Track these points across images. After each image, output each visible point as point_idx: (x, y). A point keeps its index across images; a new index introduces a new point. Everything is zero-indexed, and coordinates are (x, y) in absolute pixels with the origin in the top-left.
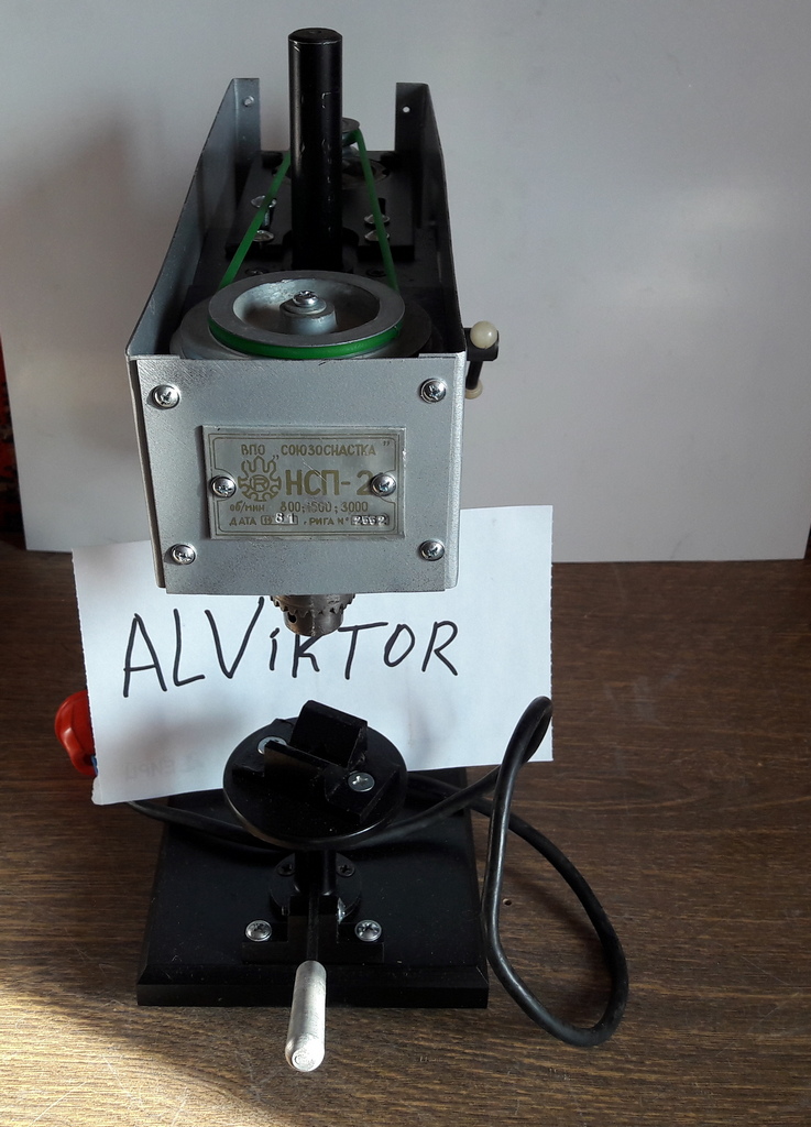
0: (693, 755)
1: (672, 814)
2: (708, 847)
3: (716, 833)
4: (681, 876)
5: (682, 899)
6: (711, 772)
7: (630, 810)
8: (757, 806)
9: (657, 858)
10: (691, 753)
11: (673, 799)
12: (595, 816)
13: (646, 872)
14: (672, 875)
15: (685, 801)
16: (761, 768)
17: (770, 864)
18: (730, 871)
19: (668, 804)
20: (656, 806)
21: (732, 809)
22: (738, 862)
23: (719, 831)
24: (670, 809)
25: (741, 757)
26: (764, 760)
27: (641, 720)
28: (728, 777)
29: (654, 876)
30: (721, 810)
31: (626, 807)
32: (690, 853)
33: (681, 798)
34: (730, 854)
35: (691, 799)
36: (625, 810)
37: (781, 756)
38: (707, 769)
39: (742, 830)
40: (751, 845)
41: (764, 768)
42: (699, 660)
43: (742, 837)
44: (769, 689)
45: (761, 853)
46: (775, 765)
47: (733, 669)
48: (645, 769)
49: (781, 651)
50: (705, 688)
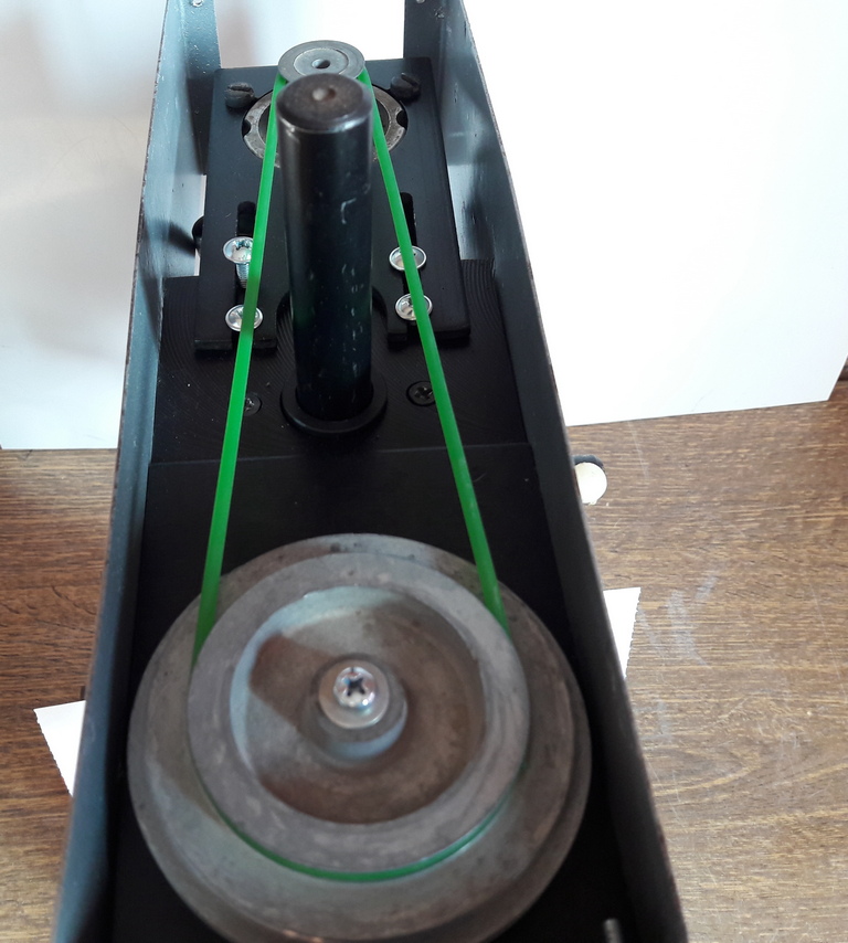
0: (740, 706)
1: (725, 796)
2: (766, 843)
3: (772, 820)
4: (741, 888)
5: (745, 923)
6: (760, 729)
7: (681, 795)
8: (811, 775)
9: (714, 864)
10: (736, 703)
11: (724, 775)
13: (704, 885)
14: (733, 888)
15: (737, 775)
16: (811, 718)
17: (833, 861)
18: (793, 875)
19: (719, 781)
20: (707, 785)
21: (787, 783)
22: (799, 862)
23: (776, 817)
24: (722, 788)
25: (790, 704)
26: (813, 706)
27: (681, 658)
28: (779, 735)
29: (713, 891)
30: (775, 785)
31: (676, 791)
32: (747, 853)
33: (732, 771)
34: (790, 851)
35: (743, 773)
36: (674, 796)
37: (830, 699)
38: (755, 725)
39: (799, 813)
40: (809, 834)
41: (815, 718)
42: (733, 562)
43: (800, 824)
44: (808, 598)
45: (822, 846)
46: (825, 713)
47: (770, 572)
48: (692, 732)
49: (816, 540)
50: (744, 603)
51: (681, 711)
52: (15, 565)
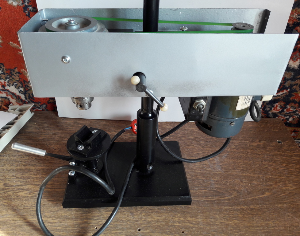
0: (232, 182)
1: (227, 201)
2: (237, 213)
3: (239, 208)
4: (230, 222)
5: (231, 230)
6: (237, 187)
7: (216, 200)
8: (249, 198)
9: (224, 216)
11: (227, 197)
12: (206, 202)
13: (221, 221)
14: (228, 222)
15: (231, 197)
16: (250, 186)
17: (255, 218)
18: (244, 220)
19: (226, 198)
20: (223, 199)
21: (243, 200)
22: (246, 217)
23: (240, 207)
24: (227, 200)
25: (245, 182)
26: (251, 183)
27: (217, 171)
28: (241, 189)
29: (223, 223)
30: (240, 200)
31: (215, 199)
32: (232, 214)
33: (229, 196)
34: (244, 215)
35: (232, 196)
36: (214, 200)
37: (255, 182)
38: (236, 186)
39: (246, 206)
40: (249, 212)
41: (251, 186)
42: (232, 152)
43: (246, 209)
44: (250, 160)
45: (252, 214)
46: (254, 185)
47: (241, 154)
48: (219, 187)
49: (252, 149)
50: (234, 160)
51: (217, 182)
52: (57, 140)
